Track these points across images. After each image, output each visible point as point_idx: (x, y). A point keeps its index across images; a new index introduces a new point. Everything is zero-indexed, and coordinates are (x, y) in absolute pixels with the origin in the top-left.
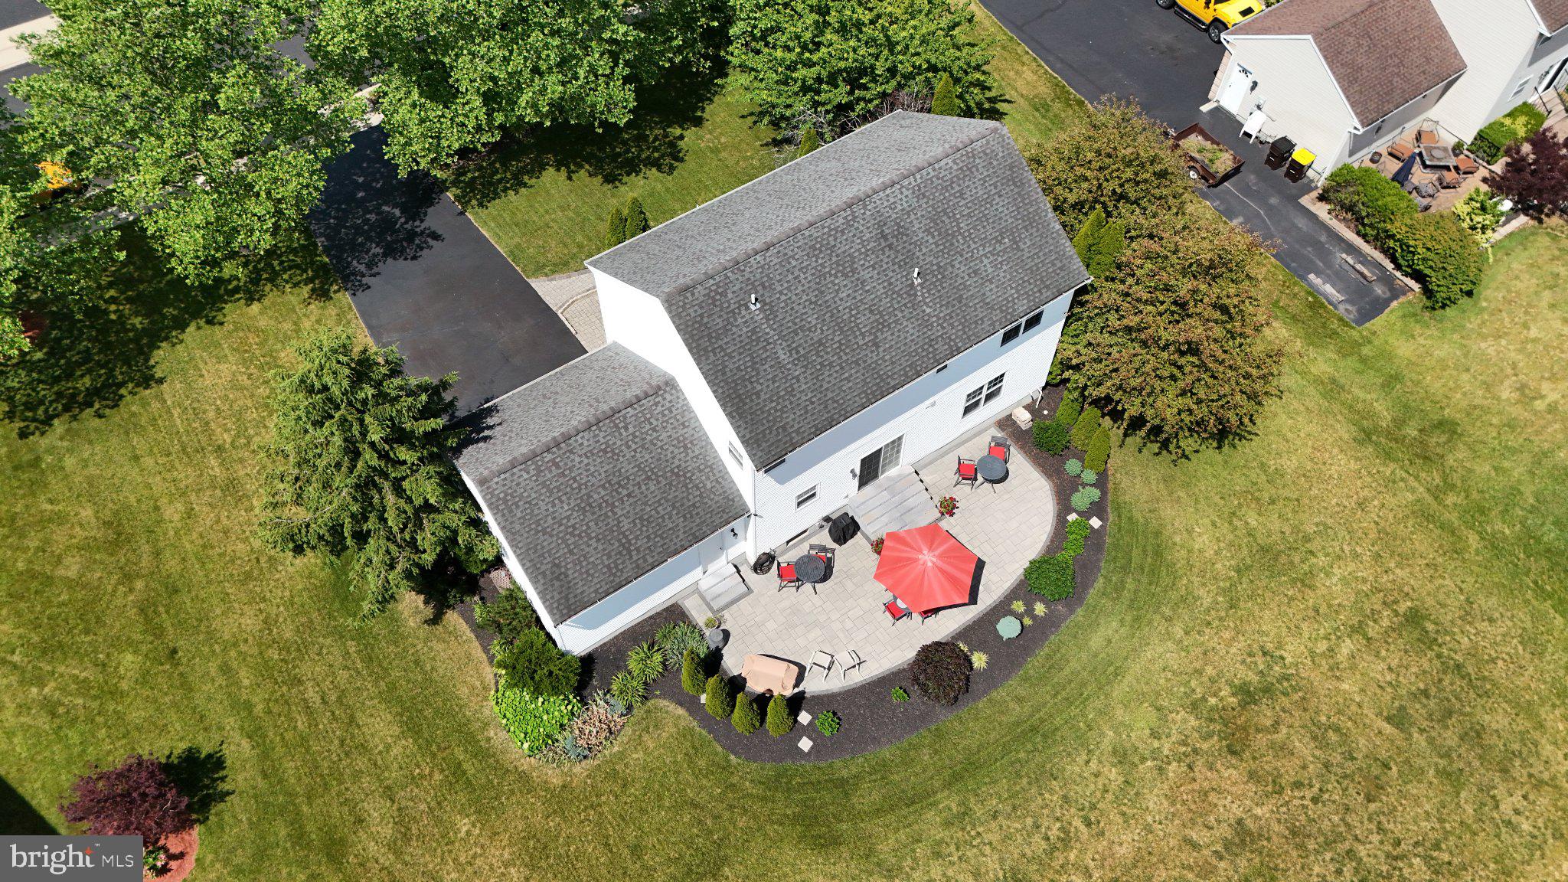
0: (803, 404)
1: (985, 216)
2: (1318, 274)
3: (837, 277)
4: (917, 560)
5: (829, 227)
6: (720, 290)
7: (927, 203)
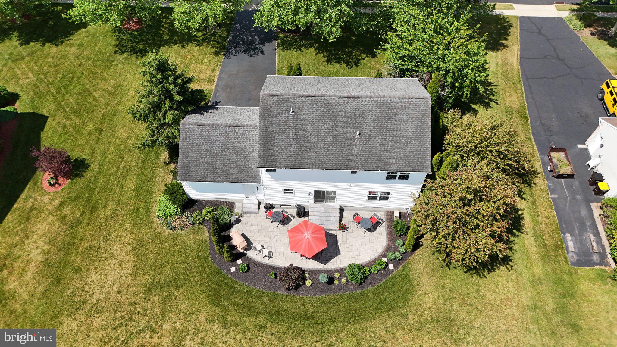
0: (288, 155)
1: (401, 127)
2: (571, 235)
3: (328, 119)
4: (304, 233)
5: (336, 100)
6: (283, 102)
7: (380, 111)
